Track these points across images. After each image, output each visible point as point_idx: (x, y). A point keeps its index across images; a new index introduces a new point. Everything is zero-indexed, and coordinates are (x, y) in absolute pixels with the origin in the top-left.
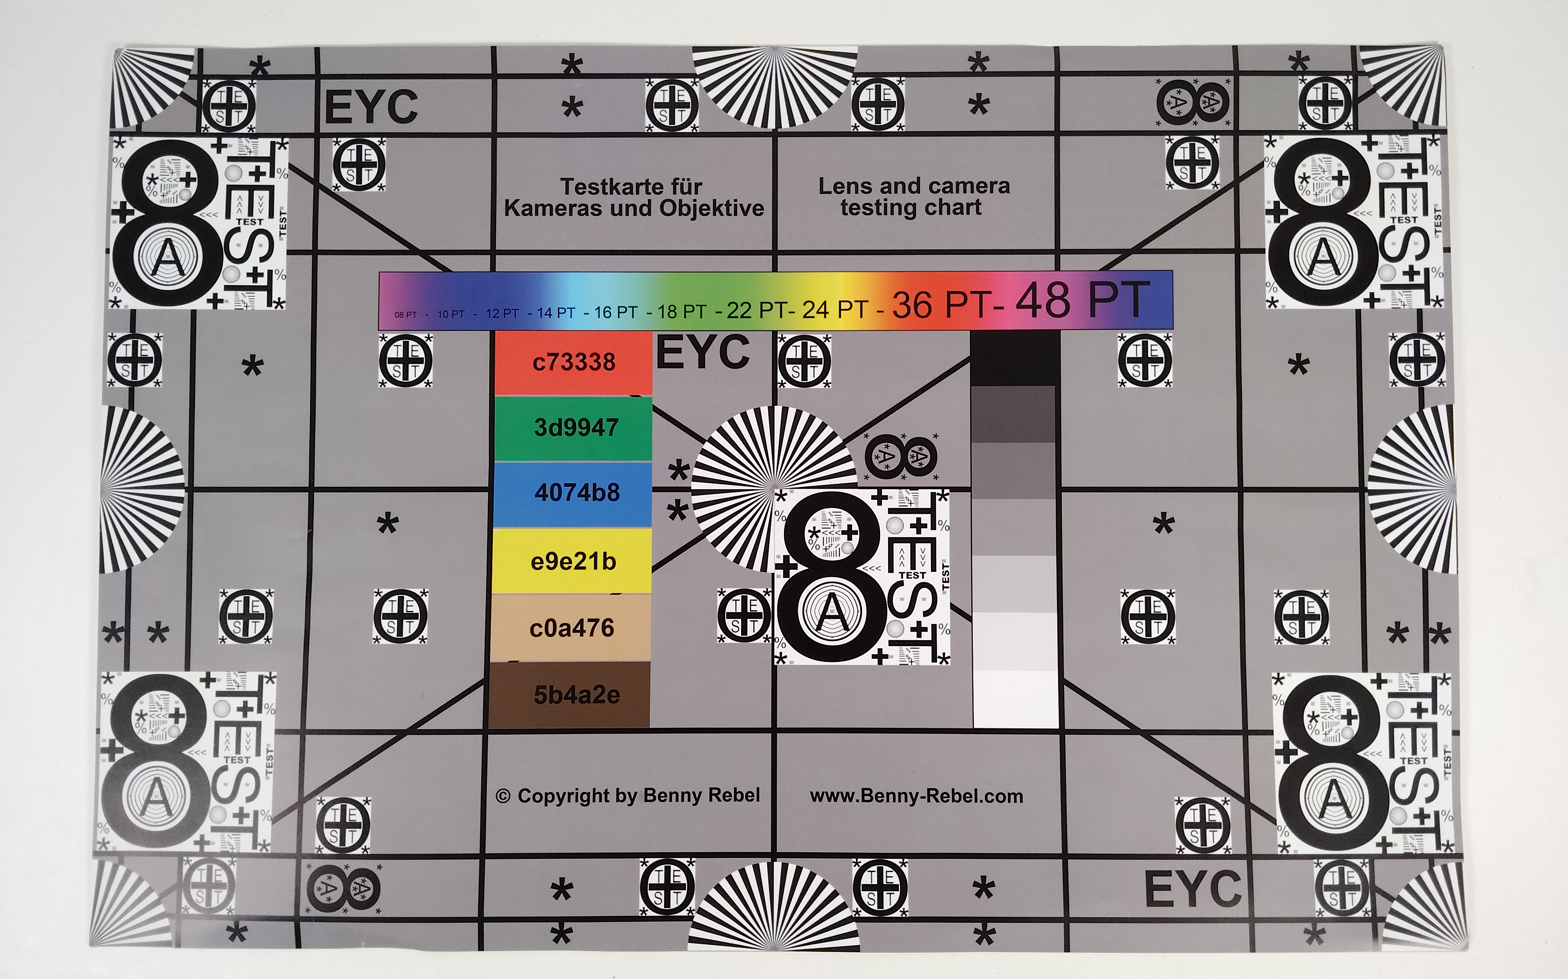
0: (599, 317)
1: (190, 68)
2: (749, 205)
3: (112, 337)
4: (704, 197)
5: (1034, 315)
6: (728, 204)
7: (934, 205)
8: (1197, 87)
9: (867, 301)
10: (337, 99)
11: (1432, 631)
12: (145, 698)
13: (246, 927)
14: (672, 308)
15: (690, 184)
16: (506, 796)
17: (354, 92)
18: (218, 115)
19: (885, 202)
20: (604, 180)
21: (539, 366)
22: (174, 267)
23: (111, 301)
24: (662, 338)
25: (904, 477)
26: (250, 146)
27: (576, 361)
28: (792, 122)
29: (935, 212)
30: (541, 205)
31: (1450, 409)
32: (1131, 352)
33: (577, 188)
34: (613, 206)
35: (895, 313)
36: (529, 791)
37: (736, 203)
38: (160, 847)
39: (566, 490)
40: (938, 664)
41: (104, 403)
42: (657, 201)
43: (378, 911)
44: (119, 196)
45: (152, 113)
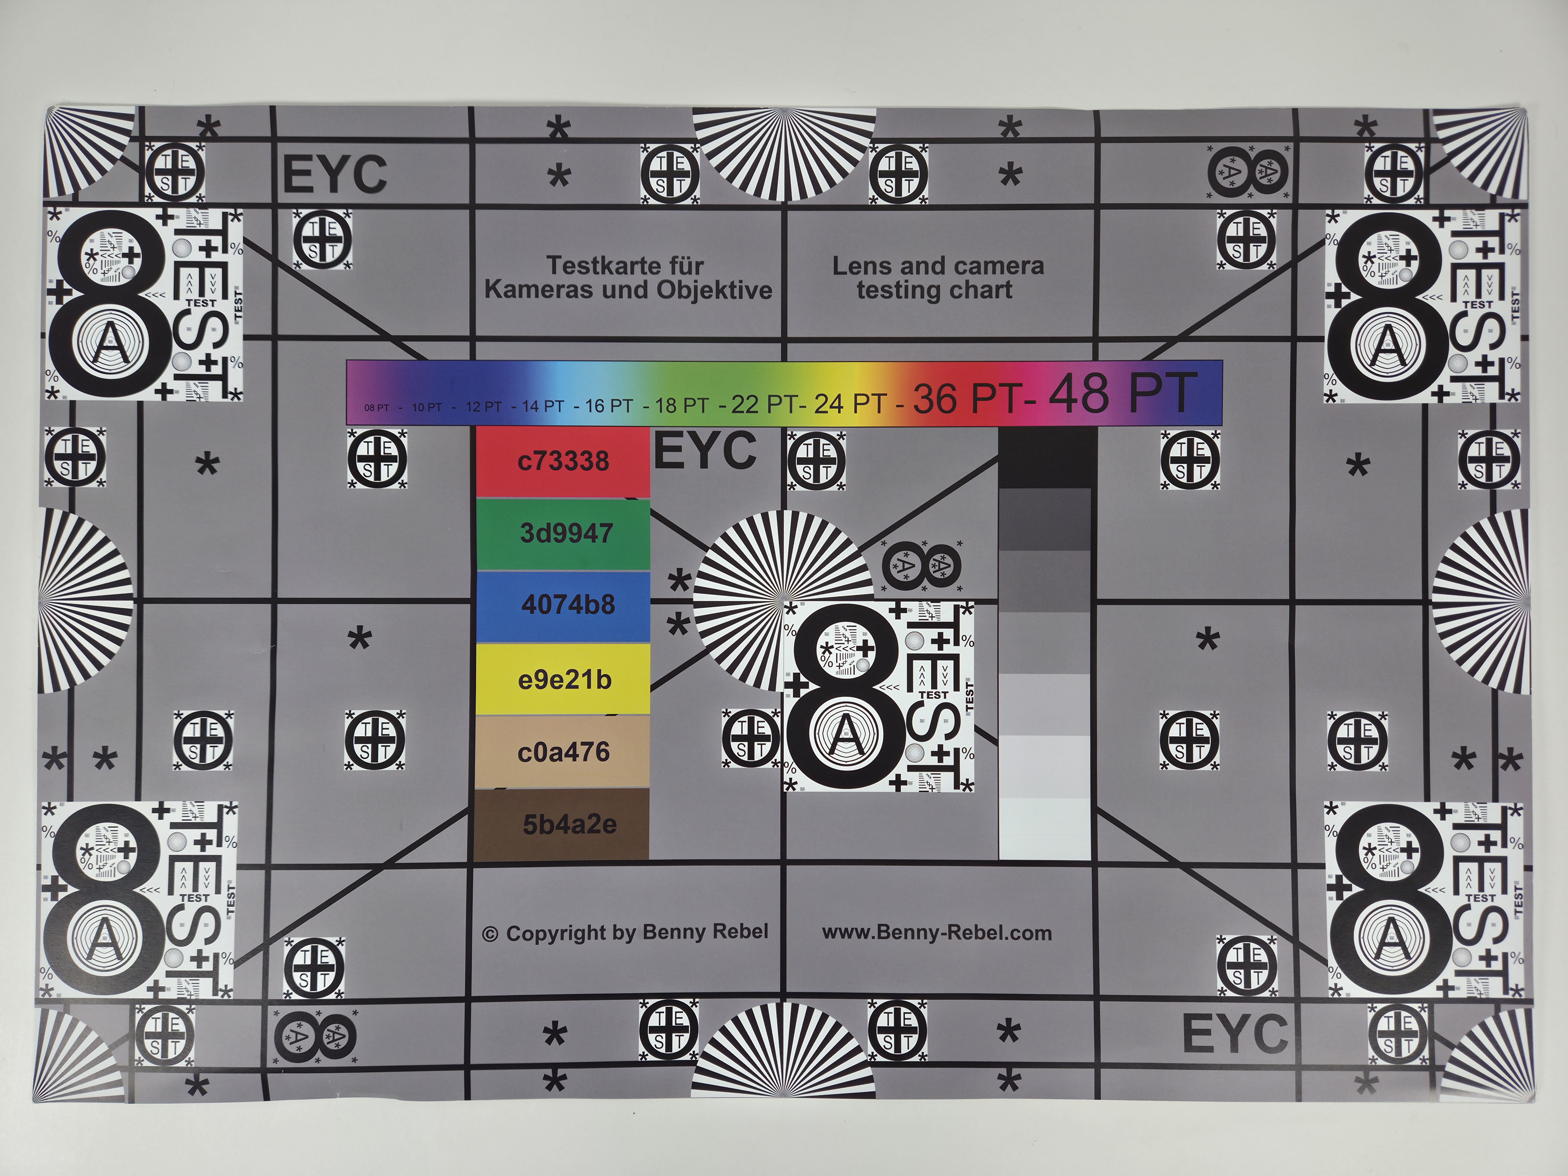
0: (590, 411)
1: (131, 128)
2: (756, 287)
3: (50, 432)
4: (706, 278)
5: (1069, 410)
6: (732, 286)
7: (960, 288)
8: (1253, 155)
9: (886, 395)
10: (296, 165)
11: (1502, 756)
12: (91, 830)
13: (207, 1080)
14: (671, 402)
15: (690, 264)
16: (493, 934)
17: (315, 158)
18: (162, 182)
19: (906, 284)
20: (595, 259)
21: (525, 466)
22: (117, 353)
23: (47, 391)
24: (660, 435)
25: (924, 589)
26: (200, 217)
27: (566, 460)
28: (803, 193)
29: (960, 295)
30: (527, 286)
31: (1524, 514)
32: (1175, 452)
33: (565, 268)
34: (605, 287)
35: (916, 407)
36: (518, 929)
37: (741, 284)
38: (110, 994)
39: (555, 602)
40: (961, 791)
41: (40, 506)
42: (653, 281)
43: (354, 1060)
44: (55, 274)
45: (89, 179)
